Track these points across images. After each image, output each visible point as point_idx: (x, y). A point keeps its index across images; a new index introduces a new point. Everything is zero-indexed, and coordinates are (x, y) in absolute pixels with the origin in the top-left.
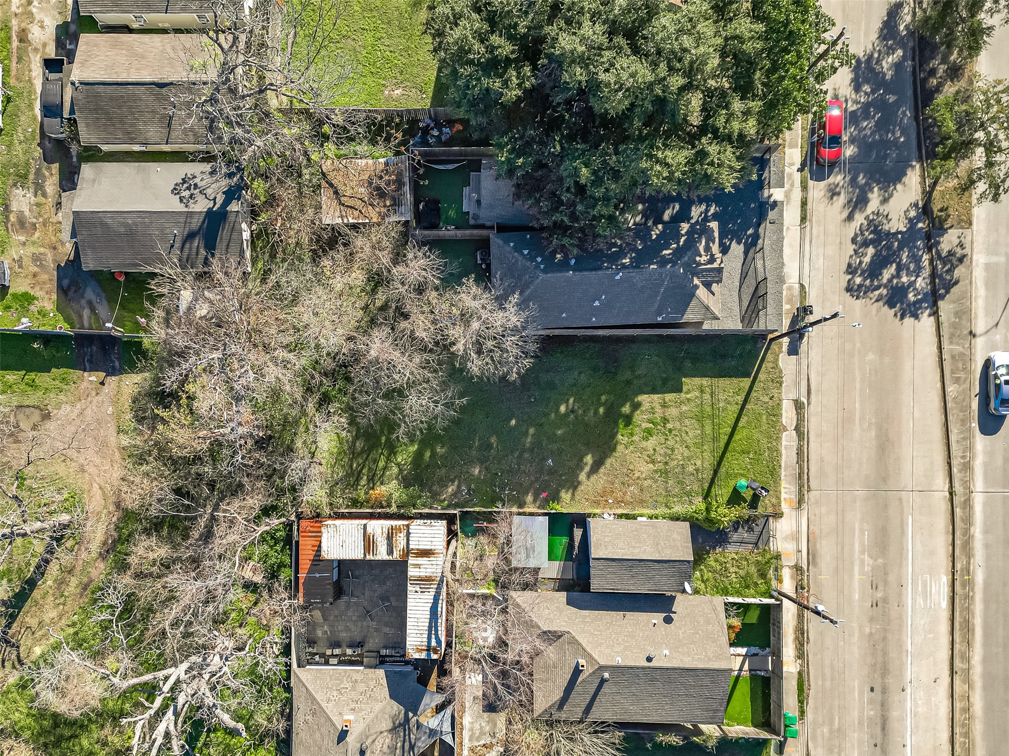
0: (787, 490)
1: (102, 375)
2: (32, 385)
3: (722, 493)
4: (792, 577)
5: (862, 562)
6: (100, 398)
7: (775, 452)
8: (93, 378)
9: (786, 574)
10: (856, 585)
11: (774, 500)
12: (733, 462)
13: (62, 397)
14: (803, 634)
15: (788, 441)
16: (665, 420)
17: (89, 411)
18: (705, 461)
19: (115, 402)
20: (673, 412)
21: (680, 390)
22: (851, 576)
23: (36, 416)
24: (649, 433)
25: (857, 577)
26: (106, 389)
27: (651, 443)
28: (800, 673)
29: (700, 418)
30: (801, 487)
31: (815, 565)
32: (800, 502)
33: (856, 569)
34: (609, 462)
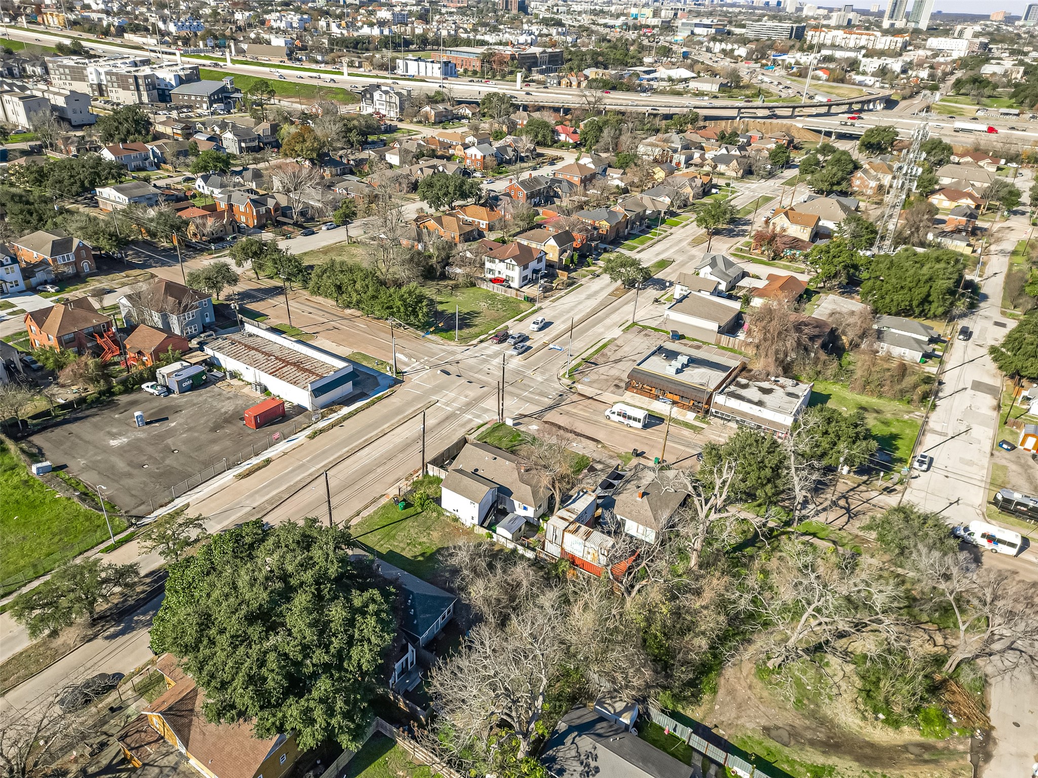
0: (384, 501)
1: (714, 731)
2: (770, 753)
3: (411, 511)
6: (722, 718)
7: (375, 513)
8: (721, 732)
11: (393, 500)
12: (396, 517)
13: (750, 734)
15: (365, 514)
16: (408, 544)
17: (733, 715)
18: (409, 523)
19: (712, 709)
20: (401, 545)
21: (391, 551)
23: (774, 733)
24: (420, 544)
26: (715, 721)
27: (425, 540)
29: (394, 537)
30: (378, 499)
32: (382, 496)
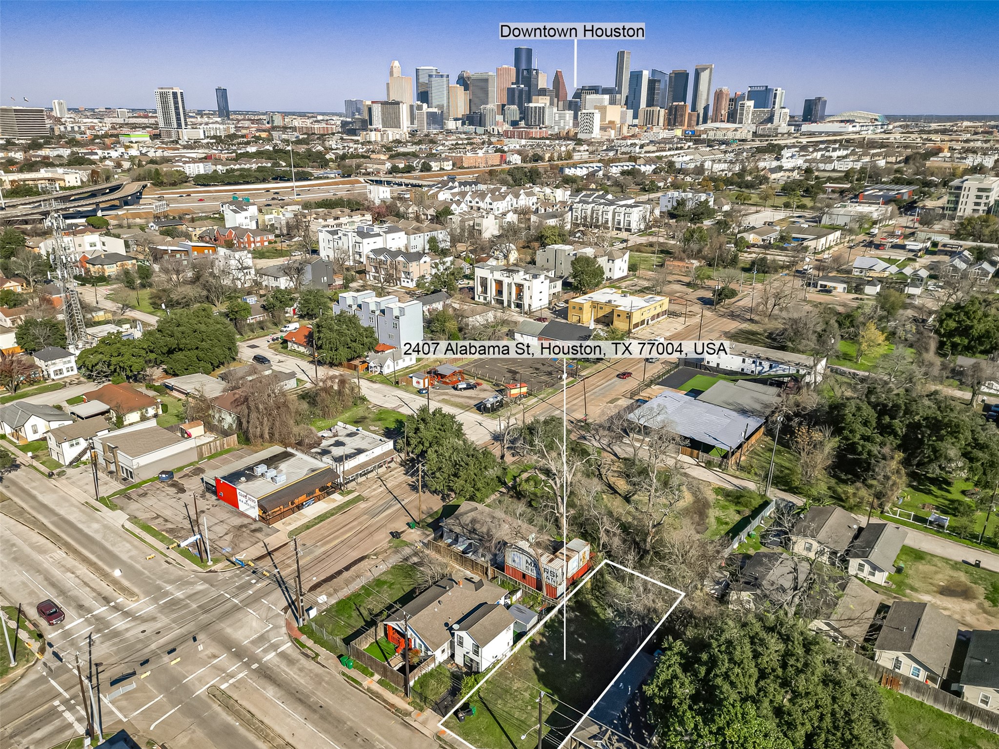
4: (406, 710)
5: (382, 743)
9: (410, 708)
10: (374, 733)
11: (451, 724)
12: (487, 720)
14: (377, 697)
21: (547, 721)
22: (380, 734)
25: (378, 736)
28: (361, 685)
30: (446, 743)
31: (401, 723)
32: (439, 738)
33: (380, 737)
34: (535, 677)
